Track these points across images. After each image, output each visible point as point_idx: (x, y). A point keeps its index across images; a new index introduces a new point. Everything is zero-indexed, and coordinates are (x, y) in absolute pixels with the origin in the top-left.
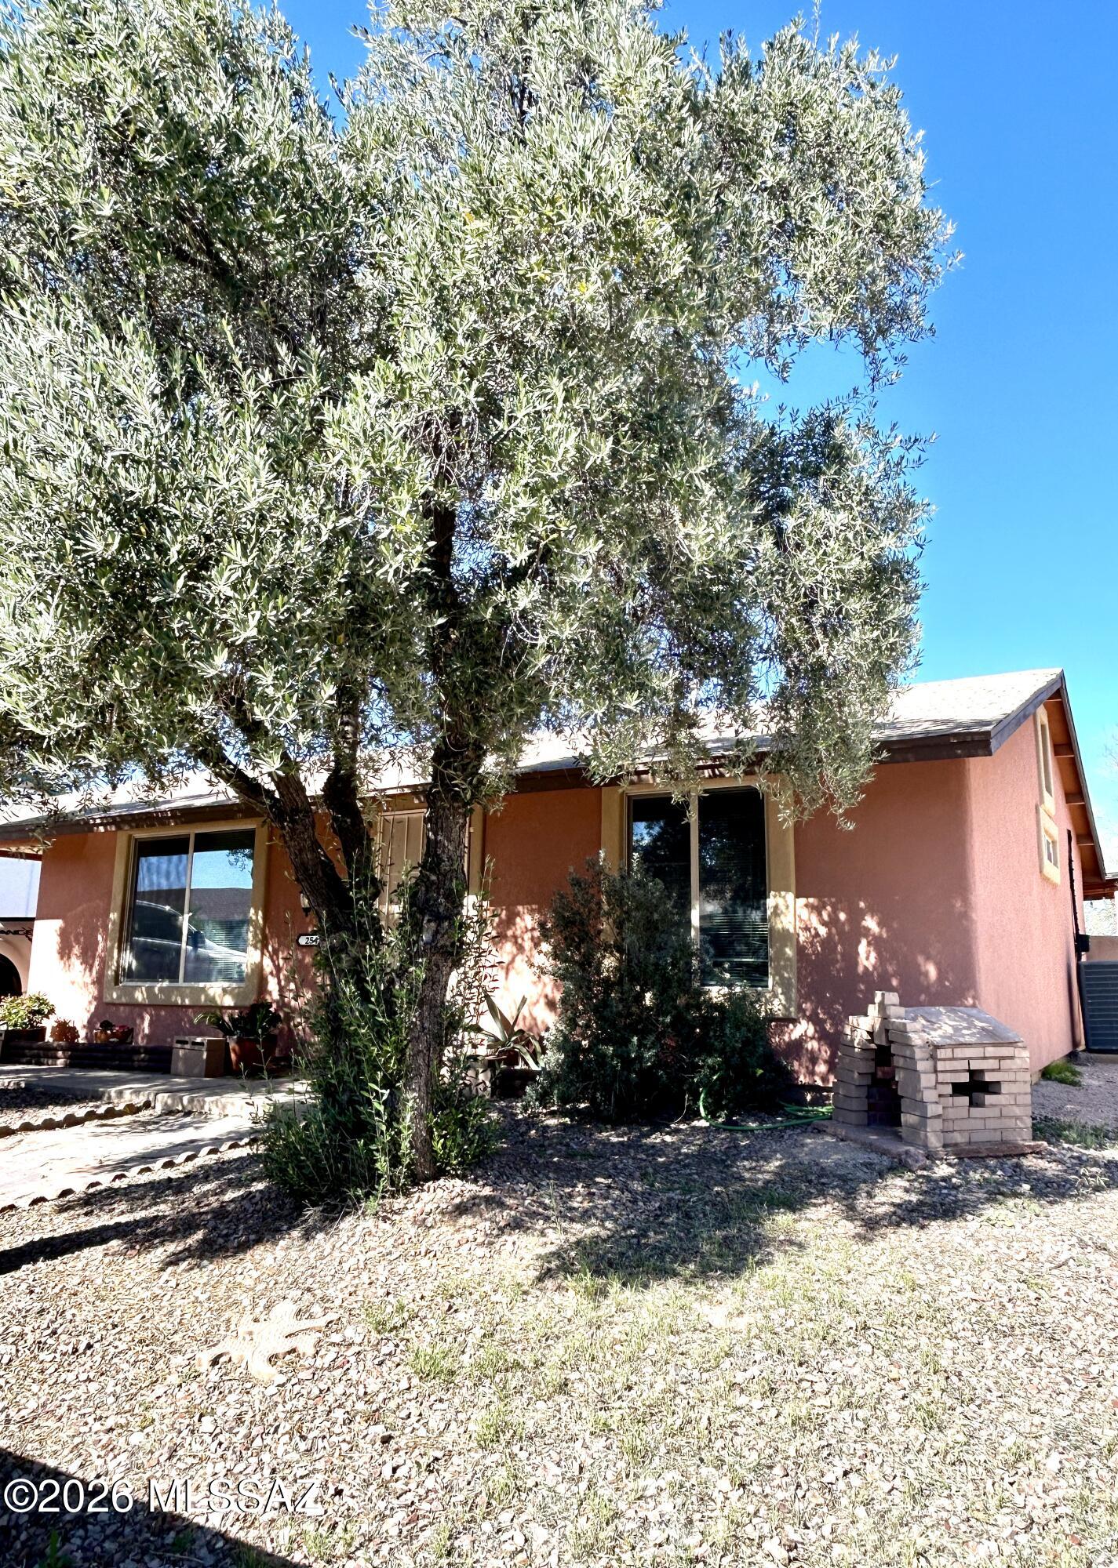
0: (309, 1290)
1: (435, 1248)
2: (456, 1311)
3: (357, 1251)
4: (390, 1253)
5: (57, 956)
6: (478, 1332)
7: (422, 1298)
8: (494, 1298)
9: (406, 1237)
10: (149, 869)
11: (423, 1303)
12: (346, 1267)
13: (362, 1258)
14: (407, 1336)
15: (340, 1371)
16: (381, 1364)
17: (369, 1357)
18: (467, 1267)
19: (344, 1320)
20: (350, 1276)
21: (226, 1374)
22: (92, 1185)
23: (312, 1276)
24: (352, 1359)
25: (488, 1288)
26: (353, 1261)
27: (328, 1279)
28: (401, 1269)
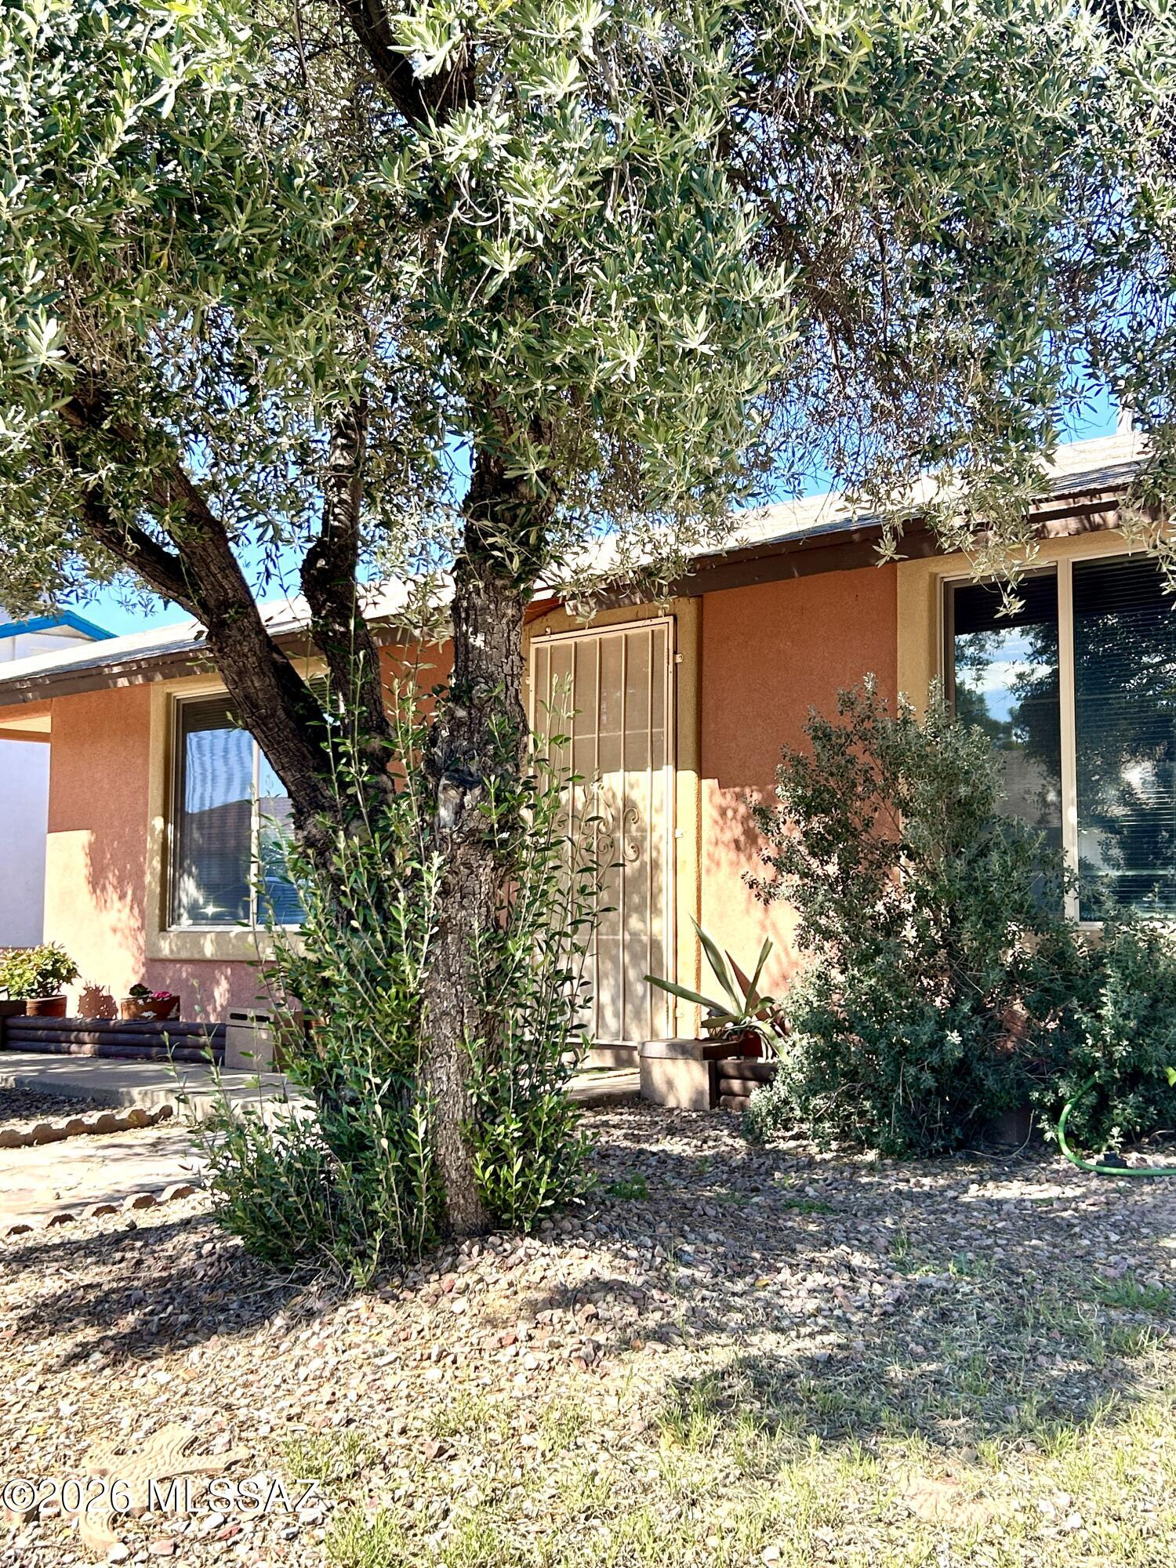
0: (228, 1407)
1: (457, 1349)
2: (452, 1458)
3: (329, 1350)
4: (382, 1354)
5: (86, 888)
6: (474, 1496)
7: (403, 1431)
8: (526, 1441)
9: (416, 1328)
10: (199, 746)
11: (403, 1440)
12: (302, 1372)
13: (333, 1360)
14: (354, 1495)
15: (218, 1546)
16: (292, 1538)
17: (277, 1525)
18: (503, 1383)
19: (259, 1461)
20: (305, 1388)
21: (42, 1538)
22: (18, 1230)
23: (245, 1386)
24: (248, 1527)
25: (521, 1423)
26: (317, 1363)
27: (268, 1392)
28: (389, 1383)
